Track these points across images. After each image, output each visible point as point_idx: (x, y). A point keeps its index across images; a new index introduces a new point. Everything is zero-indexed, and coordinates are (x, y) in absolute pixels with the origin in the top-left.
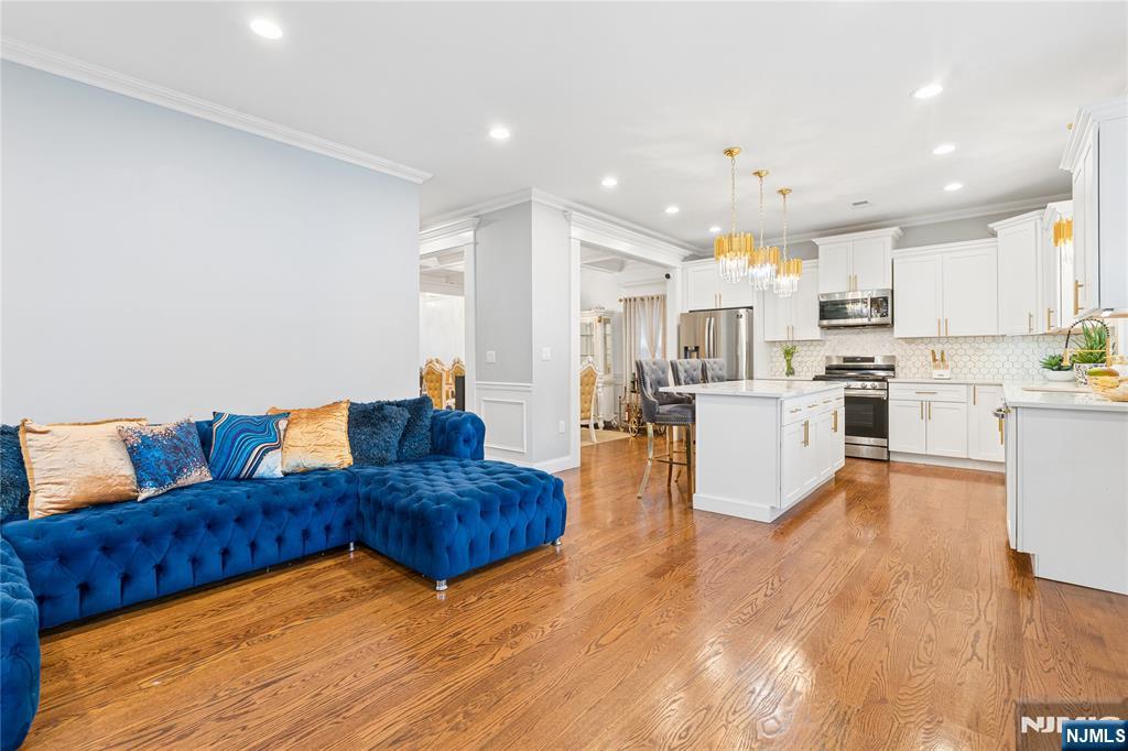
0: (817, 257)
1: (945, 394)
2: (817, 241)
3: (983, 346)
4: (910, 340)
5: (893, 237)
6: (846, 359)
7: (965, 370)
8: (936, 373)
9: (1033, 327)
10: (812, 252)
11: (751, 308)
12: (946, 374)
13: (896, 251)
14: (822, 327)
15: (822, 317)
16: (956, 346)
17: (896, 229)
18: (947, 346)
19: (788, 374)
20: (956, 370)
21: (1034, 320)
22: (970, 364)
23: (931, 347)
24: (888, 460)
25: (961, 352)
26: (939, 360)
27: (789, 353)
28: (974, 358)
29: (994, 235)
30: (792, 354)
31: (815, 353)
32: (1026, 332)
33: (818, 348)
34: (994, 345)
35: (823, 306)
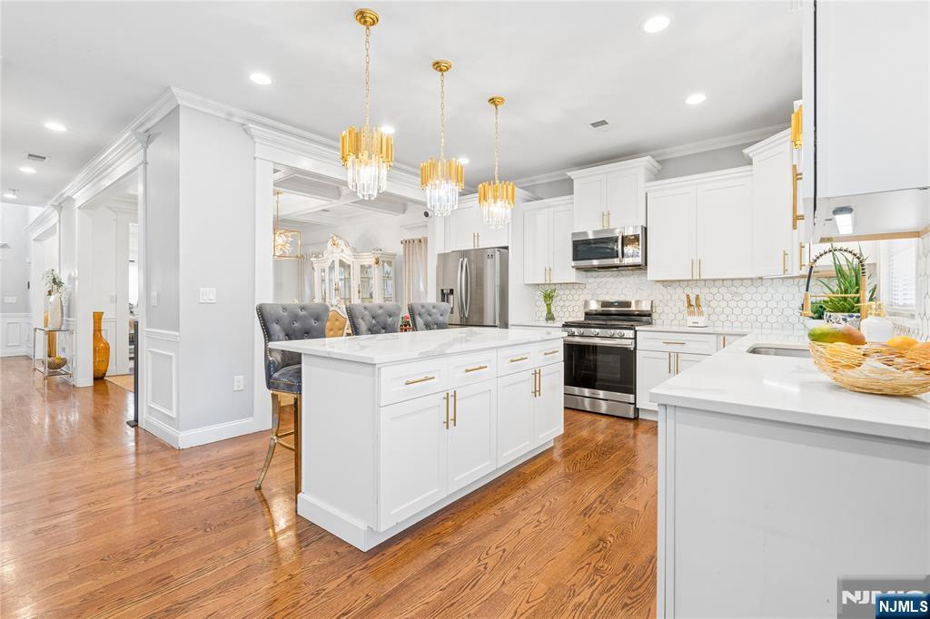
0: (572, 193)
1: (694, 344)
2: (572, 174)
3: (741, 290)
4: (666, 283)
5: (647, 169)
6: (605, 304)
7: (723, 317)
8: (691, 320)
9: (789, 267)
10: (567, 187)
11: (507, 248)
12: (701, 321)
13: (648, 184)
14: (578, 269)
15: (576, 258)
16: (714, 290)
17: (648, 158)
18: (705, 290)
19: (547, 319)
20: (714, 317)
21: (789, 258)
22: (728, 311)
23: (688, 291)
24: (636, 418)
25: (719, 297)
26: (693, 305)
27: (548, 297)
28: (733, 304)
29: (750, 163)
30: (551, 298)
31: (576, 297)
32: (780, 273)
33: (579, 292)
34: (753, 289)
35: (576, 245)
